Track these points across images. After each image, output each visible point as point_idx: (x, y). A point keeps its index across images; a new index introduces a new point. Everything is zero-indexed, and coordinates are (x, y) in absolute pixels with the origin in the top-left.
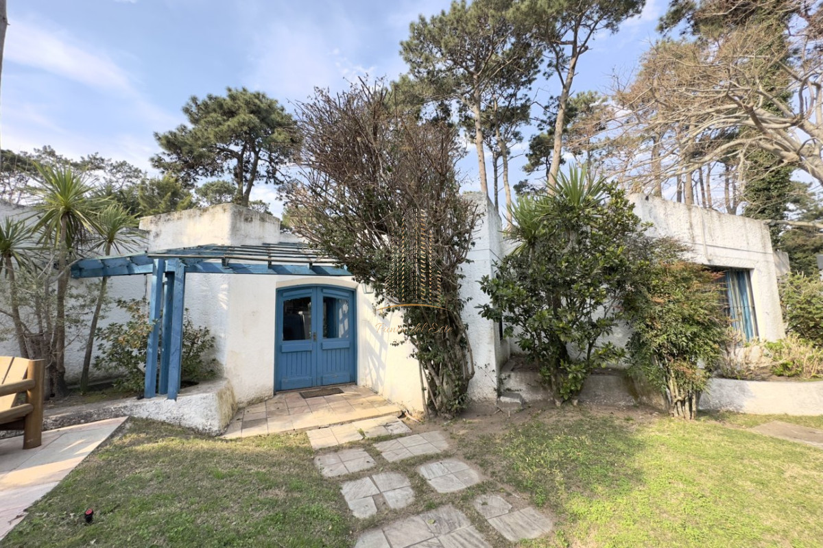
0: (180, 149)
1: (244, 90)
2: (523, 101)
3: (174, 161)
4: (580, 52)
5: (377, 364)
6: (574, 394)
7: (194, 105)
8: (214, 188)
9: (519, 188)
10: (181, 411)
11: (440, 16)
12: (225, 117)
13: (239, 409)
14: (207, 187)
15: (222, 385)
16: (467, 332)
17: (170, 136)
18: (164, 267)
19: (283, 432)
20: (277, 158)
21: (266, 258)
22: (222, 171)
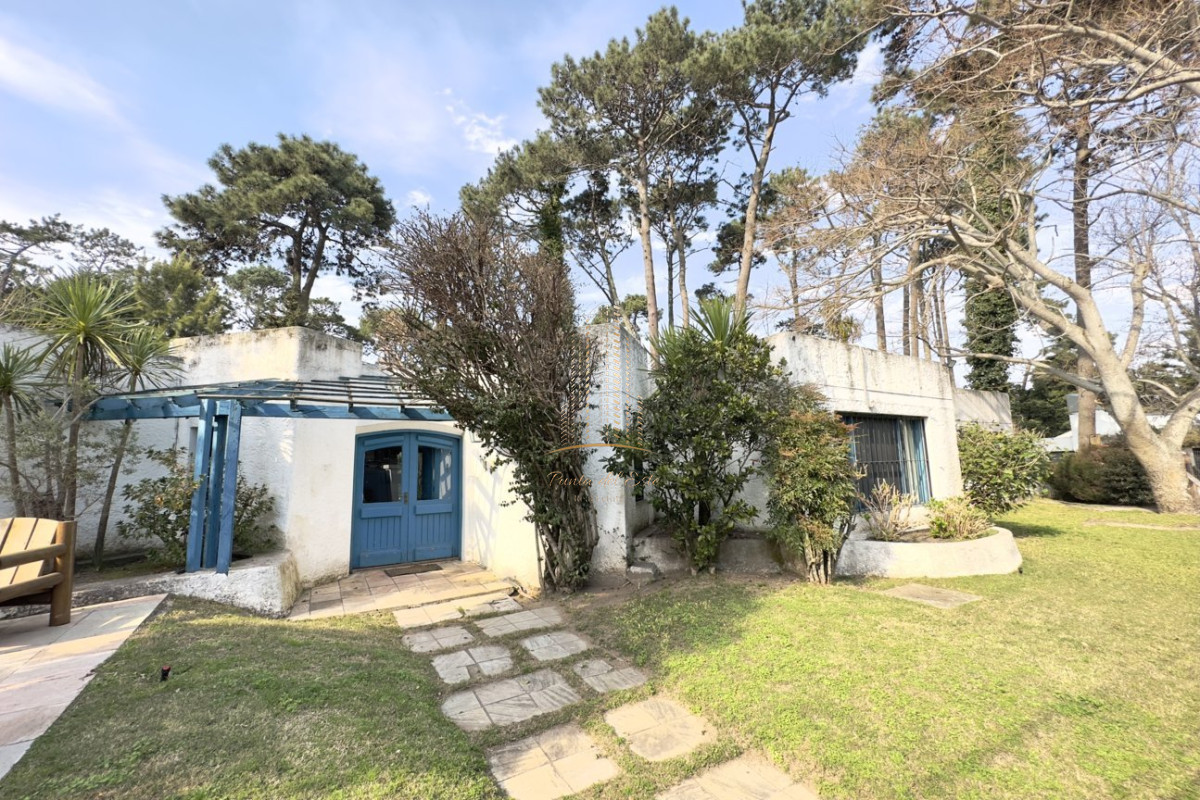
0: (203, 221)
1: (306, 138)
2: (707, 177)
3: (192, 238)
4: (779, 120)
5: (486, 531)
6: (712, 559)
7: (226, 158)
8: (254, 277)
9: (702, 293)
10: (233, 587)
11: (593, 59)
12: (276, 178)
13: (304, 590)
14: (242, 274)
15: (285, 557)
16: (591, 489)
17: (188, 202)
18: (215, 409)
19: (363, 613)
20: (354, 238)
21: (346, 398)
22: (268, 255)
